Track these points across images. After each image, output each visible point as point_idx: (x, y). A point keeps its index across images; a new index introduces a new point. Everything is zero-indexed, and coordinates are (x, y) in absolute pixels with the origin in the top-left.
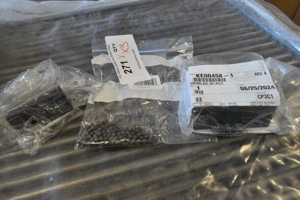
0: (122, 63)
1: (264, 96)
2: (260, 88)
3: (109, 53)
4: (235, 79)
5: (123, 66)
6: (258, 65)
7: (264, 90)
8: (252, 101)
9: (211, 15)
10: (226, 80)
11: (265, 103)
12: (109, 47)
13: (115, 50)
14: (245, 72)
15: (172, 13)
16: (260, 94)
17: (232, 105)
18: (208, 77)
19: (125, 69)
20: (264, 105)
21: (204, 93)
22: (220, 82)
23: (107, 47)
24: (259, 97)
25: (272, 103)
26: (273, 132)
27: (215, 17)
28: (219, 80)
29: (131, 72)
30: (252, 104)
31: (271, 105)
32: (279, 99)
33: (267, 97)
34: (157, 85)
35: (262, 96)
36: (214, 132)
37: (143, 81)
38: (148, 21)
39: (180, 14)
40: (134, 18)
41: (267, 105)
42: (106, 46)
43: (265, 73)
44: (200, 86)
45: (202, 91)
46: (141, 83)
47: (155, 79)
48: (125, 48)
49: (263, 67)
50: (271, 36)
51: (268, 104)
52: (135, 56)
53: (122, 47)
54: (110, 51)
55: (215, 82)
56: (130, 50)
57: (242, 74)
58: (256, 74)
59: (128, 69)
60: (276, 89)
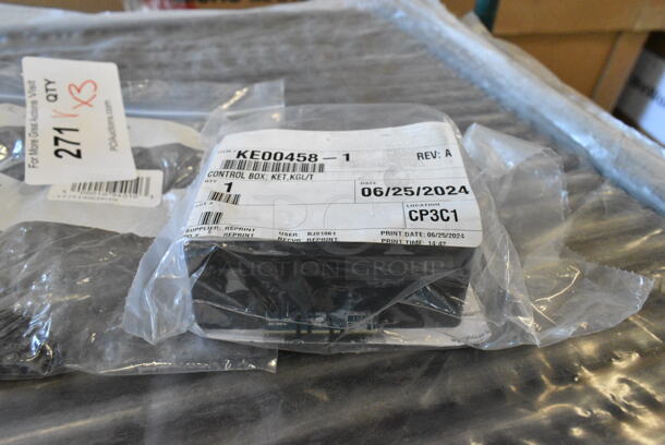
0: (59, 130)
1: (431, 215)
2: (422, 192)
3: (29, 104)
4: (354, 166)
5: (56, 140)
6: (432, 132)
7: (435, 198)
8: (389, 227)
9: (360, 54)
10: (326, 168)
11: (430, 235)
12: (33, 87)
13: (52, 98)
14: (388, 150)
15: (265, 44)
16: (418, 209)
17: (321, 238)
18: (272, 160)
19: (62, 145)
20: (426, 241)
21: (240, 202)
22: (305, 174)
23: (27, 87)
24: (414, 216)
25: (454, 236)
26: (471, 343)
27: (368, 57)
28: (305, 168)
29: (78, 155)
30: (385, 237)
31: (451, 243)
32: (478, 225)
33: (439, 216)
34: (146, 193)
35: (423, 214)
36: (271, 336)
37: (106, 180)
38: (197, 56)
39: (283, 48)
40: (165, 49)
41: (437, 241)
42: (22, 84)
43: (448, 153)
44: (237, 183)
45: (237, 197)
46: (98, 186)
47: (148, 180)
48: (85, 95)
49: (445, 139)
50: (499, 100)
51: (442, 239)
52: (110, 118)
53: (74, 91)
54: (33, 98)
55: (288, 175)
56: (99, 103)
57: (379, 155)
58: (419, 156)
59: (73, 149)
60: (471, 195)
